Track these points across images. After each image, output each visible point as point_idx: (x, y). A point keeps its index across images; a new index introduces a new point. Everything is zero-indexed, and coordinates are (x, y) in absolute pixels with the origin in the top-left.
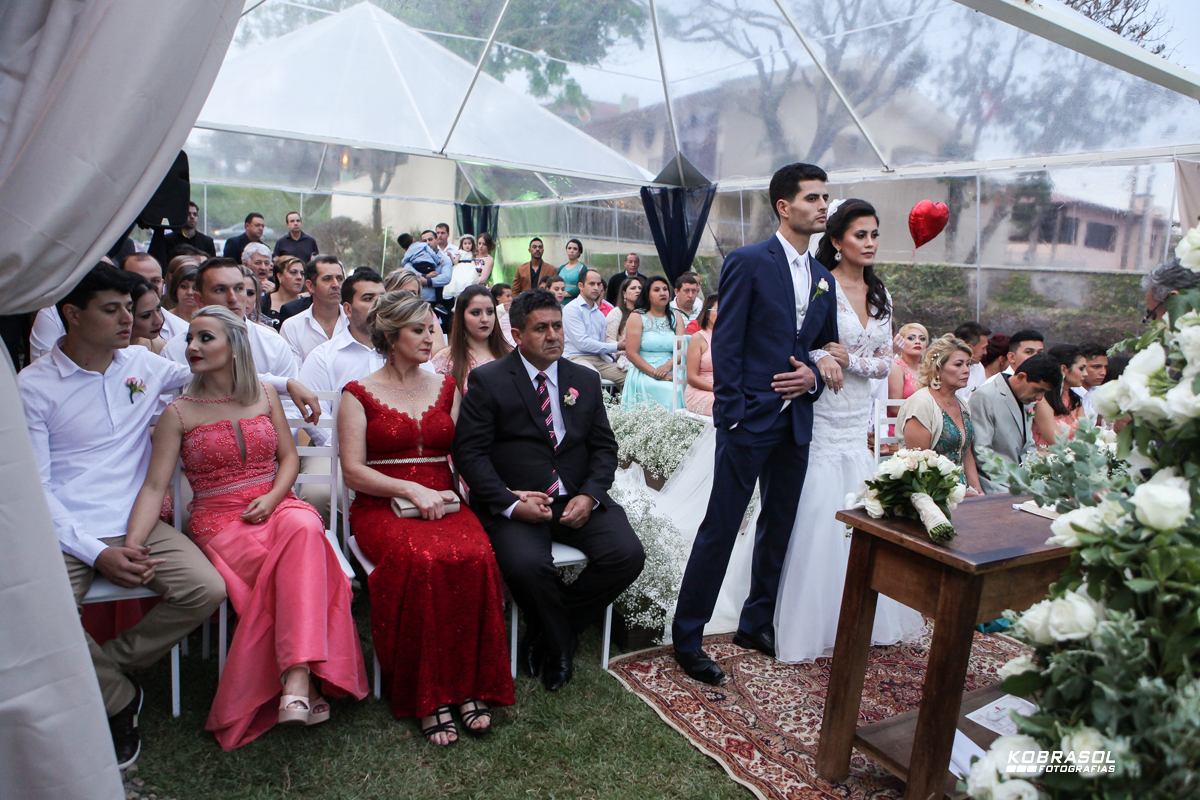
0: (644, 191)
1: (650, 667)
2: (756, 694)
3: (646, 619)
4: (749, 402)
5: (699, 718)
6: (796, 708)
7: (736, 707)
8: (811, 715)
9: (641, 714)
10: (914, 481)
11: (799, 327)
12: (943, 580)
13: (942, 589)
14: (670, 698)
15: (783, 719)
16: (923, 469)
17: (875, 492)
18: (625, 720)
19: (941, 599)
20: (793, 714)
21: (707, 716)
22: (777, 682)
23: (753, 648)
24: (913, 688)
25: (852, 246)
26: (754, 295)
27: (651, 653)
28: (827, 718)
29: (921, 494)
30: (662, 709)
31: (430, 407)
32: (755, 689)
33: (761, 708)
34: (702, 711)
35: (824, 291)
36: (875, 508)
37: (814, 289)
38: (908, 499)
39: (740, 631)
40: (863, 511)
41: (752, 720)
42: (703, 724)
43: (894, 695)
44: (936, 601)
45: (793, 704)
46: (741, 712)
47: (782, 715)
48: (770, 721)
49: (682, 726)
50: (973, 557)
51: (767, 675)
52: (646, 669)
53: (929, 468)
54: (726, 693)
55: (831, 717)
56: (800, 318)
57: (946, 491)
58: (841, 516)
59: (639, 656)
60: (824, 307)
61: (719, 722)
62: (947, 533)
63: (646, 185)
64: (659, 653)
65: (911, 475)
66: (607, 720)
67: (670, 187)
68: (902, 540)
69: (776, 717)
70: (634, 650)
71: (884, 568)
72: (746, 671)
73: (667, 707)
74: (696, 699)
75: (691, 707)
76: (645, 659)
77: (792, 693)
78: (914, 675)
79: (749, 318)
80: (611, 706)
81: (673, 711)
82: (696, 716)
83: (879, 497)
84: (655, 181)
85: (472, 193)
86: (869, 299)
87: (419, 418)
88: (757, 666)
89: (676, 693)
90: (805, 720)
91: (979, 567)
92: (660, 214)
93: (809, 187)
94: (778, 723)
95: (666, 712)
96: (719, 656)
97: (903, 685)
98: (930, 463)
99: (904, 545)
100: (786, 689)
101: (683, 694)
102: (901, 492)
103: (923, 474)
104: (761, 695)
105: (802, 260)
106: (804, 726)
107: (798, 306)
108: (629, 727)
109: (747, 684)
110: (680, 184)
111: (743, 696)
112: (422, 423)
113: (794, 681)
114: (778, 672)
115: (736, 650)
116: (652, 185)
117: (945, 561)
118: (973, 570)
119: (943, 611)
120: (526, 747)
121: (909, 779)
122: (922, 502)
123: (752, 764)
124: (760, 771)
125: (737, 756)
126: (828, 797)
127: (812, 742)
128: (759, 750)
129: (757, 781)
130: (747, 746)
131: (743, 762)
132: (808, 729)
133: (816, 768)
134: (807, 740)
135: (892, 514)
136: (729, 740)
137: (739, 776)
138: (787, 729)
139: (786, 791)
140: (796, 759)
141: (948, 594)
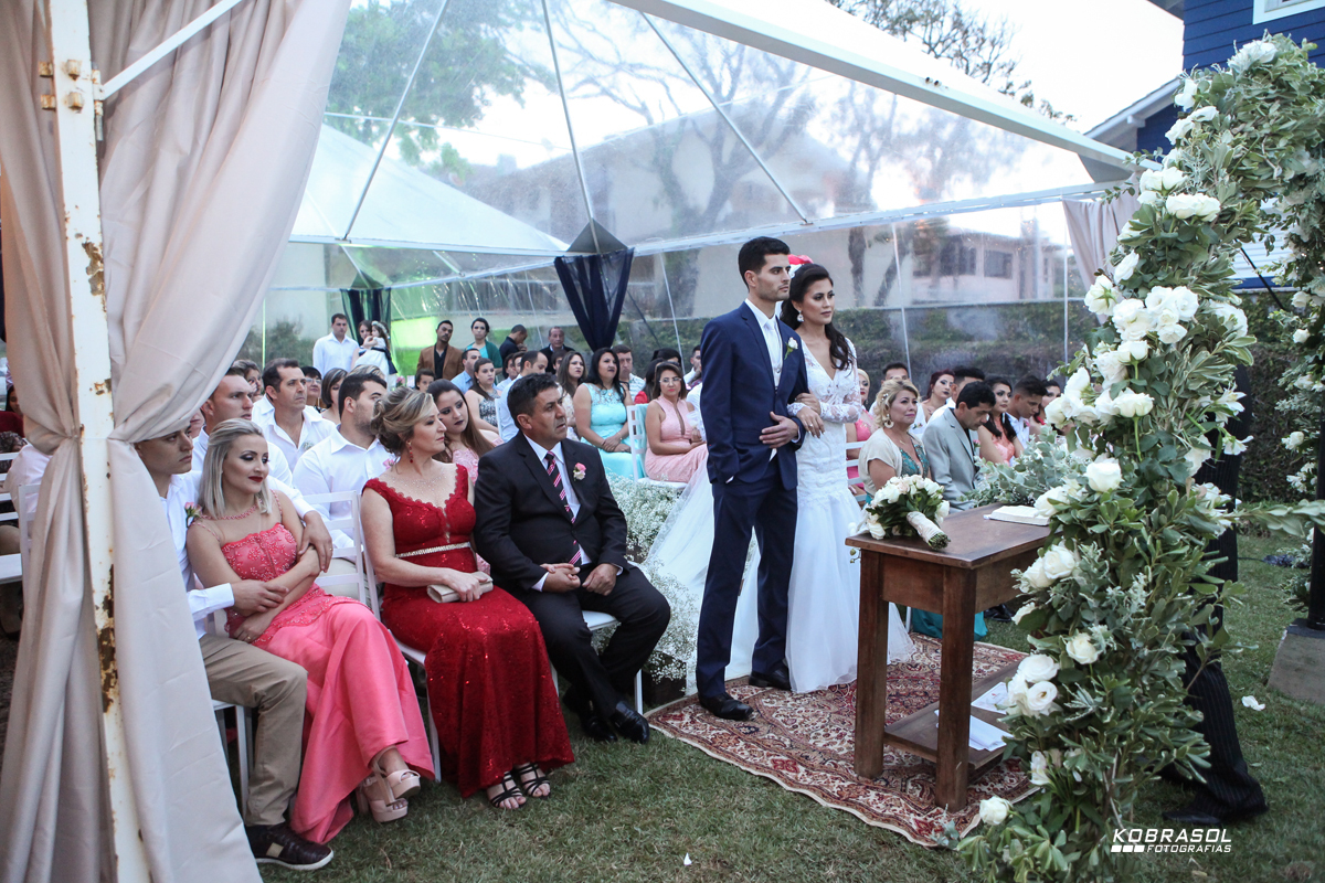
0: (559, 261)
1: (682, 715)
2: (784, 722)
3: (672, 671)
4: (742, 456)
5: (741, 749)
6: (823, 727)
7: (771, 735)
8: (838, 730)
9: (691, 753)
10: (908, 502)
11: (777, 384)
12: (945, 579)
13: (945, 588)
14: (710, 737)
15: (815, 738)
16: (913, 492)
17: (876, 517)
18: (676, 761)
19: (945, 596)
20: (822, 732)
21: (747, 746)
22: (800, 709)
23: (769, 686)
24: (917, 696)
25: (812, 308)
26: (735, 359)
27: (678, 704)
28: (859, 722)
29: (915, 513)
30: (706, 747)
31: (451, 495)
32: (783, 718)
33: (792, 732)
34: (742, 743)
35: (794, 349)
36: (878, 531)
37: (785, 348)
38: (905, 518)
39: (754, 673)
40: (868, 535)
41: (787, 743)
42: (746, 753)
43: (903, 703)
44: (941, 600)
45: (819, 724)
46: (776, 738)
47: (813, 735)
48: (804, 741)
49: (729, 758)
50: (969, 555)
51: (789, 705)
52: (681, 717)
53: (919, 490)
54: (757, 726)
55: (863, 721)
56: (777, 376)
57: (934, 507)
58: (849, 542)
59: (668, 709)
60: (795, 364)
61: (760, 749)
62: (942, 541)
63: (560, 255)
64: (686, 704)
65: (905, 497)
66: (660, 763)
67: (585, 255)
68: (906, 552)
69: (808, 737)
70: (662, 704)
71: (893, 581)
72: (770, 705)
73: (711, 744)
74: (733, 734)
75: (731, 741)
76: (674, 710)
77: (816, 715)
78: (915, 686)
79: (733, 381)
80: (660, 752)
81: (717, 747)
82: (738, 748)
83: (879, 521)
84: (569, 250)
85: (358, 276)
86: (833, 353)
87: (444, 506)
88: (778, 700)
89: (714, 732)
90: (834, 735)
91: (975, 562)
92: (576, 282)
93: (775, 260)
94: (811, 742)
95: (710, 749)
96: (741, 697)
97: (909, 695)
98: (919, 486)
99: (909, 556)
100: (810, 713)
101: (721, 732)
102: (898, 514)
103: (914, 496)
104: (789, 722)
105: (772, 322)
106: (834, 740)
107: (773, 365)
108: (682, 765)
109: (774, 715)
110: (594, 249)
111: (773, 725)
112: (446, 510)
113: (814, 706)
114: (798, 702)
115: (753, 691)
116: (567, 255)
117: (945, 563)
118: (969, 565)
119: (948, 606)
120: (596, 797)
121: (938, 756)
122: (918, 519)
123: (800, 775)
124: (809, 780)
125: (784, 772)
126: (872, 789)
127: (845, 751)
128: (801, 764)
129: (808, 787)
130: (791, 763)
131: (791, 775)
132: (839, 741)
133: (854, 769)
134: (840, 749)
135: (891, 535)
136: (774, 761)
137: (791, 786)
138: (820, 745)
139: (835, 790)
140: (836, 766)
141: (951, 591)
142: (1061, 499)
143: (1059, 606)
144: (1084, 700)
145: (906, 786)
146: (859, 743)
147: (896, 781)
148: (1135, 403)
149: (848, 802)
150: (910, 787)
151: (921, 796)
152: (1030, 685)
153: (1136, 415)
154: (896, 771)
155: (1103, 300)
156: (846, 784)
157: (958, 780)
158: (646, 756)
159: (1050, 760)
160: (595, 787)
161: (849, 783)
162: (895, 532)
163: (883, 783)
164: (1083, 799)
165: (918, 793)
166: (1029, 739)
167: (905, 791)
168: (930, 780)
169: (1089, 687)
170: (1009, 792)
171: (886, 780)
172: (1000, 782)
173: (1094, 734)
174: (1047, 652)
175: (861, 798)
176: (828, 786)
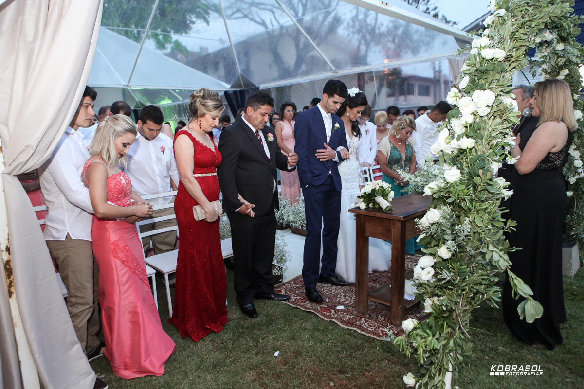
0: (226, 93)
1: (281, 290)
3: (276, 272)
5: (307, 304)
6: (343, 292)
10: (375, 193)
11: (328, 144)
12: (392, 226)
13: (392, 229)
14: (294, 300)
15: (339, 297)
16: (378, 188)
17: (361, 199)
19: (392, 233)
20: (342, 294)
28: (357, 290)
29: (379, 197)
30: (291, 304)
32: (326, 290)
33: (329, 295)
35: (338, 127)
36: (363, 206)
37: (333, 127)
38: (374, 200)
40: (359, 208)
41: (327, 300)
42: (309, 305)
44: (390, 235)
48: (334, 299)
49: (301, 307)
50: (402, 215)
53: (380, 187)
55: (359, 289)
56: (328, 140)
57: (387, 195)
60: (339, 134)
62: (390, 209)
63: (226, 90)
64: (284, 285)
65: (373, 191)
66: (271, 311)
67: (238, 90)
68: (375, 214)
69: (336, 297)
71: (369, 228)
73: (293, 303)
75: (302, 301)
76: (279, 288)
80: (271, 306)
81: (296, 303)
83: (364, 201)
84: (231, 88)
85: (137, 103)
89: (295, 298)
91: (404, 218)
92: (235, 103)
94: (338, 300)
98: (380, 185)
99: (376, 216)
101: (298, 297)
102: (371, 198)
103: (378, 190)
104: (328, 291)
105: (329, 115)
106: (347, 298)
107: (327, 135)
110: (242, 87)
116: (229, 90)
117: (392, 218)
118: (401, 219)
119: (394, 237)
120: (242, 327)
121: (391, 303)
122: (380, 200)
123: (332, 314)
124: (336, 315)
125: (325, 313)
126: (363, 318)
127: (352, 303)
128: (333, 309)
129: (335, 318)
130: (328, 309)
131: (328, 314)
132: (350, 299)
133: (355, 310)
134: (350, 302)
135: (369, 207)
136: (321, 308)
137: (328, 318)
138: (341, 301)
139: (347, 319)
140: (348, 309)
141: (395, 231)
142: (435, 187)
143: (435, 234)
144: (446, 275)
145: (378, 317)
146: (357, 299)
147: (374, 315)
148: (467, 143)
149: (352, 325)
150: (380, 317)
151: (384, 321)
152: (423, 269)
153: (467, 148)
154: (374, 310)
155: (455, 98)
156: (351, 317)
157: (400, 313)
158: (265, 308)
159: (433, 301)
160: (242, 323)
161: (353, 316)
162: (371, 205)
163: (368, 316)
164: (447, 318)
165: (383, 319)
166: (424, 293)
167: (377, 319)
168: (389, 314)
169: (448, 269)
170: (423, 317)
171: (369, 315)
172: (419, 313)
173: (451, 289)
174: (431, 255)
175: (358, 322)
176: (344, 318)
